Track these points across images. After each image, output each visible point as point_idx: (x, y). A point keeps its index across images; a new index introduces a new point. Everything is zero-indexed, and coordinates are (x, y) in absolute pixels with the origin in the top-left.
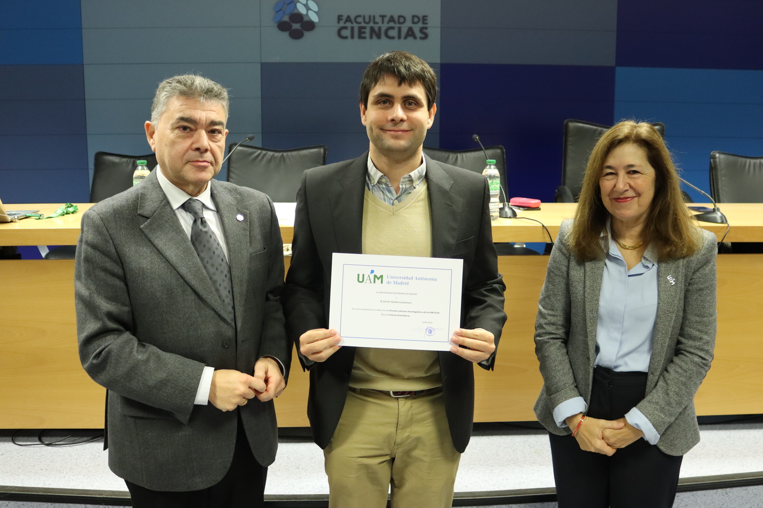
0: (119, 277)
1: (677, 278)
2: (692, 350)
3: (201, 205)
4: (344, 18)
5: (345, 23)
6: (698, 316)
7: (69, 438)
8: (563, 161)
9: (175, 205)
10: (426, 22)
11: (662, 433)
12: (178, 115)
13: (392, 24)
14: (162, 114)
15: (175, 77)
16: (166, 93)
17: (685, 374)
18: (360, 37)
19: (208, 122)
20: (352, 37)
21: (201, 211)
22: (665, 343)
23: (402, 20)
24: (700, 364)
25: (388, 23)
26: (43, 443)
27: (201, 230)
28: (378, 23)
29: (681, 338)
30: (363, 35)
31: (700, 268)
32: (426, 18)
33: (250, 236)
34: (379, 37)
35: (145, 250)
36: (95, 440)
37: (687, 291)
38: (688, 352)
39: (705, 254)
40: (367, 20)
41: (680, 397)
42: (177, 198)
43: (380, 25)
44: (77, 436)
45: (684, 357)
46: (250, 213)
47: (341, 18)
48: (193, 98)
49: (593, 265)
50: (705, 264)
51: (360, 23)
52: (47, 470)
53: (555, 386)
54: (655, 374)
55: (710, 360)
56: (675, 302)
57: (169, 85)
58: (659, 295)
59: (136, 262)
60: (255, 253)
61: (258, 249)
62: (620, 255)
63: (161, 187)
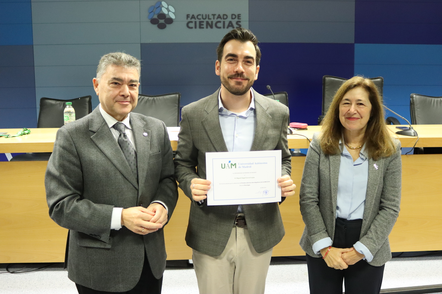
0: (78, 166)
1: (379, 166)
2: (390, 207)
3: (124, 126)
4: (191, 16)
5: (191, 19)
7: (25, 269)
9: (110, 125)
10: (239, 18)
11: (374, 255)
12: (112, 76)
13: (219, 20)
14: (103, 74)
15: (110, 53)
16: (105, 63)
17: (386, 221)
18: (200, 27)
19: (129, 80)
20: (196, 27)
21: (124, 129)
22: (372, 202)
23: (225, 17)
24: (394, 214)
25: (217, 19)
26: (9, 271)
27: (124, 140)
28: (211, 19)
29: (383, 200)
30: (202, 26)
31: (393, 160)
32: (239, 16)
33: (150, 144)
34: (211, 27)
35: (93, 150)
36: (40, 269)
38: (387, 208)
39: (396, 152)
40: (204, 17)
41: (384, 234)
42: (111, 122)
43: (212, 20)
44: (30, 268)
45: (385, 211)
46: (151, 132)
47: (188, 16)
48: (121, 66)
49: (334, 158)
50: (396, 158)
51: (200, 19)
52: (12, 287)
53: (313, 230)
54: (367, 220)
55: (398, 212)
56: (378, 179)
57: (107, 58)
58: (369, 175)
59: (88, 156)
60: (153, 154)
61: (155, 152)
62: (349, 153)
63: (102, 115)
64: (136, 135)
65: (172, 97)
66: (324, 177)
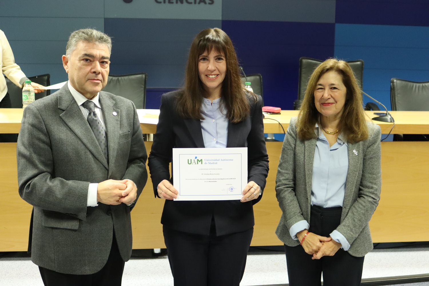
0: (47, 144)
1: (359, 151)
2: (367, 194)
3: (94, 104)
6: (370, 174)
8: (299, 83)
9: (80, 104)
11: (351, 244)
12: (83, 53)
14: (74, 51)
15: (81, 30)
16: (76, 39)
17: (364, 208)
19: (101, 57)
21: (94, 108)
22: (352, 189)
24: (373, 202)
27: (93, 119)
29: (361, 187)
31: (371, 145)
33: (120, 124)
35: (64, 129)
37: (364, 159)
38: (365, 195)
39: (374, 137)
41: (362, 222)
42: (80, 100)
45: (364, 199)
46: (121, 111)
48: (92, 42)
49: (310, 143)
50: (374, 143)
54: (347, 208)
55: (378, 200)
56: (358, 165)
57: (78, 34)
58: (349, 161)
59: (57, 135)
60: (123, 134)
61: (125, 131)
62: (325, 138)
63: (71, 93)
64: (106, 114)
65: (137, 77)
66: (299, 162)
